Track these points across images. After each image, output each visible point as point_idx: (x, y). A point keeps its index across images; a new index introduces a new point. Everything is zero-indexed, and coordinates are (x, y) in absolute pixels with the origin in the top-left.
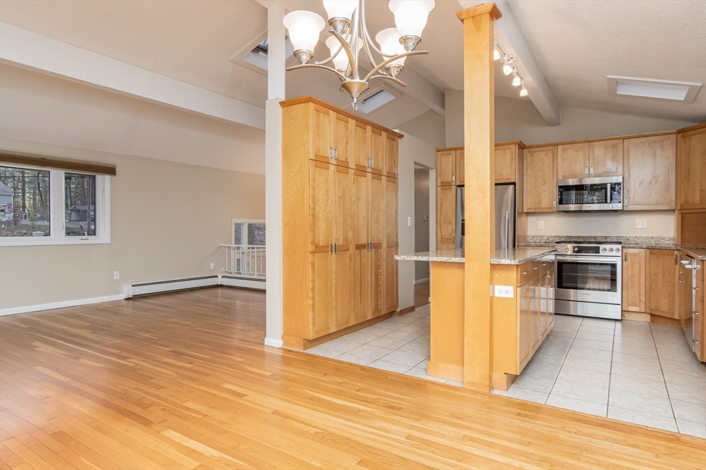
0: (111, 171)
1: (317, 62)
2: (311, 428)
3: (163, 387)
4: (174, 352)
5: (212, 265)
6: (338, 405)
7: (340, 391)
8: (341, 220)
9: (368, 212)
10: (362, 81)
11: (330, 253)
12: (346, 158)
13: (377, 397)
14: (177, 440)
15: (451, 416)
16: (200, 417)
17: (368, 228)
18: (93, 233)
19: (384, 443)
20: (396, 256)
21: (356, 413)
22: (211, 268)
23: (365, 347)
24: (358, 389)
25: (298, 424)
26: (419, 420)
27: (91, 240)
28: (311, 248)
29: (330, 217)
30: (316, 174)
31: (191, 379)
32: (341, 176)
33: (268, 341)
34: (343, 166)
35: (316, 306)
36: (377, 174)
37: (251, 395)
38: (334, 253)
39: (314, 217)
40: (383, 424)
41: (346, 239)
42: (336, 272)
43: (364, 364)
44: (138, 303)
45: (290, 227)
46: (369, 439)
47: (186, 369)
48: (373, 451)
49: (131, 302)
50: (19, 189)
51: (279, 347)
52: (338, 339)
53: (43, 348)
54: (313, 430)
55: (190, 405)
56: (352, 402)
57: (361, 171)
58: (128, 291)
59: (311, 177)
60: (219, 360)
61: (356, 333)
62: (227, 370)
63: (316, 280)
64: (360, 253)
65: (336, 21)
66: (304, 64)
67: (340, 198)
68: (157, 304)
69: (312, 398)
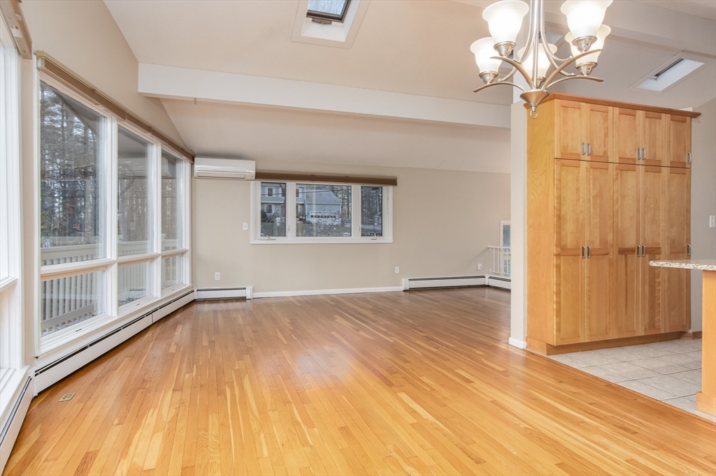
0: (392, 182)
1: (499, 80)
2: (523, 423)
3: (409, 362)
4: (426, 337)
5: (480, 266)
6: (562, 411)
7: (570, 399)
8: (597, 220)
9: (638, 211)
10: (539, 90)
11: (581, 256)
12: (605, 152)
13: (611, 415)
14: (406, 401)
15: (705, 458)
16: (429, 390)
17: (638, 229)
18: (380, 234)
19: (595, 457)
20: (651, 262)
21: (579, 423)
22: (479, 268)
23: (624, 365)
24: (592, 402)
25: (511, 416)
26: (654, 449)
27: (379, 240)
28: (555, 250)
29: (581, 218)
30: (563, 173)
31: (433, 360)
32: (597, 173)
33: (512, 341)
34: (599, 162)
35: (562, 310)
36: (653, 166)
37: (478, 384)
38: (586, 256)
39: (560, 218)
40: (605, 441)
41: (604, 242)
42: (589, 278)
43: (612, 380)
44: (413, 296)
45: (534, 228)
46: (580, 448)
47: (431, 352)
48: (578, 459)
49: (408, 294)
50: (345, 199)
51: (522, 348)
52: (593, 352)
53: (340, 320)
54: (523, 425)
55: (424, 379)
56: (578, 413)
57: (627, 164)
58: (405, 284)
59: (555, 177)
60: (461, 350)
61: (620, 349)
62: (466, 359)
63: (562, 285)
64: (626, 258)
65: (500, 45)
66: (488, 84)
67: (595, 197)
68: (427, 298)
69: (535, 399)
